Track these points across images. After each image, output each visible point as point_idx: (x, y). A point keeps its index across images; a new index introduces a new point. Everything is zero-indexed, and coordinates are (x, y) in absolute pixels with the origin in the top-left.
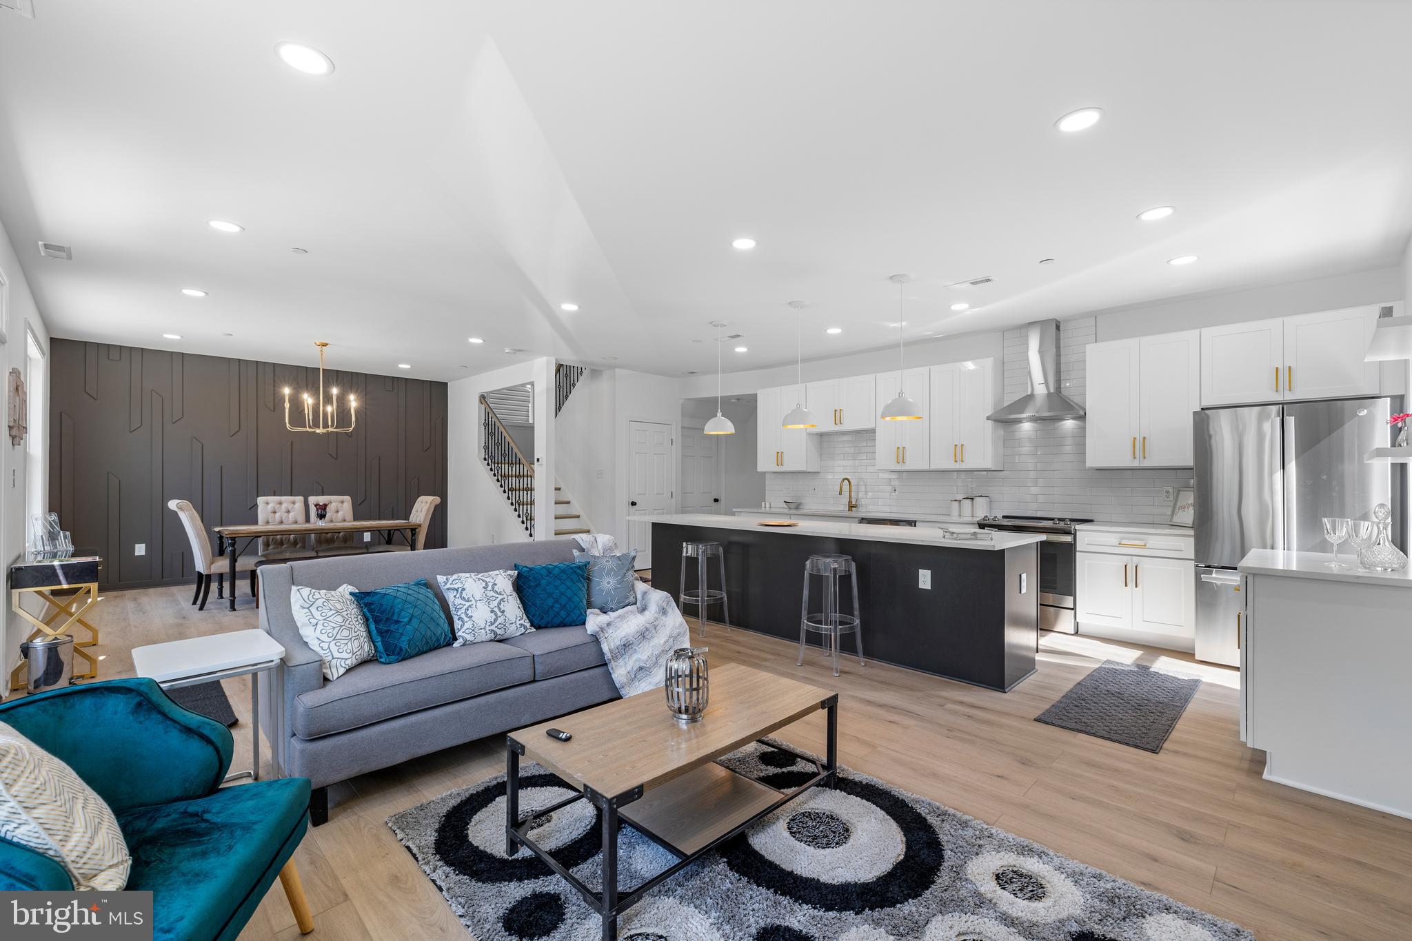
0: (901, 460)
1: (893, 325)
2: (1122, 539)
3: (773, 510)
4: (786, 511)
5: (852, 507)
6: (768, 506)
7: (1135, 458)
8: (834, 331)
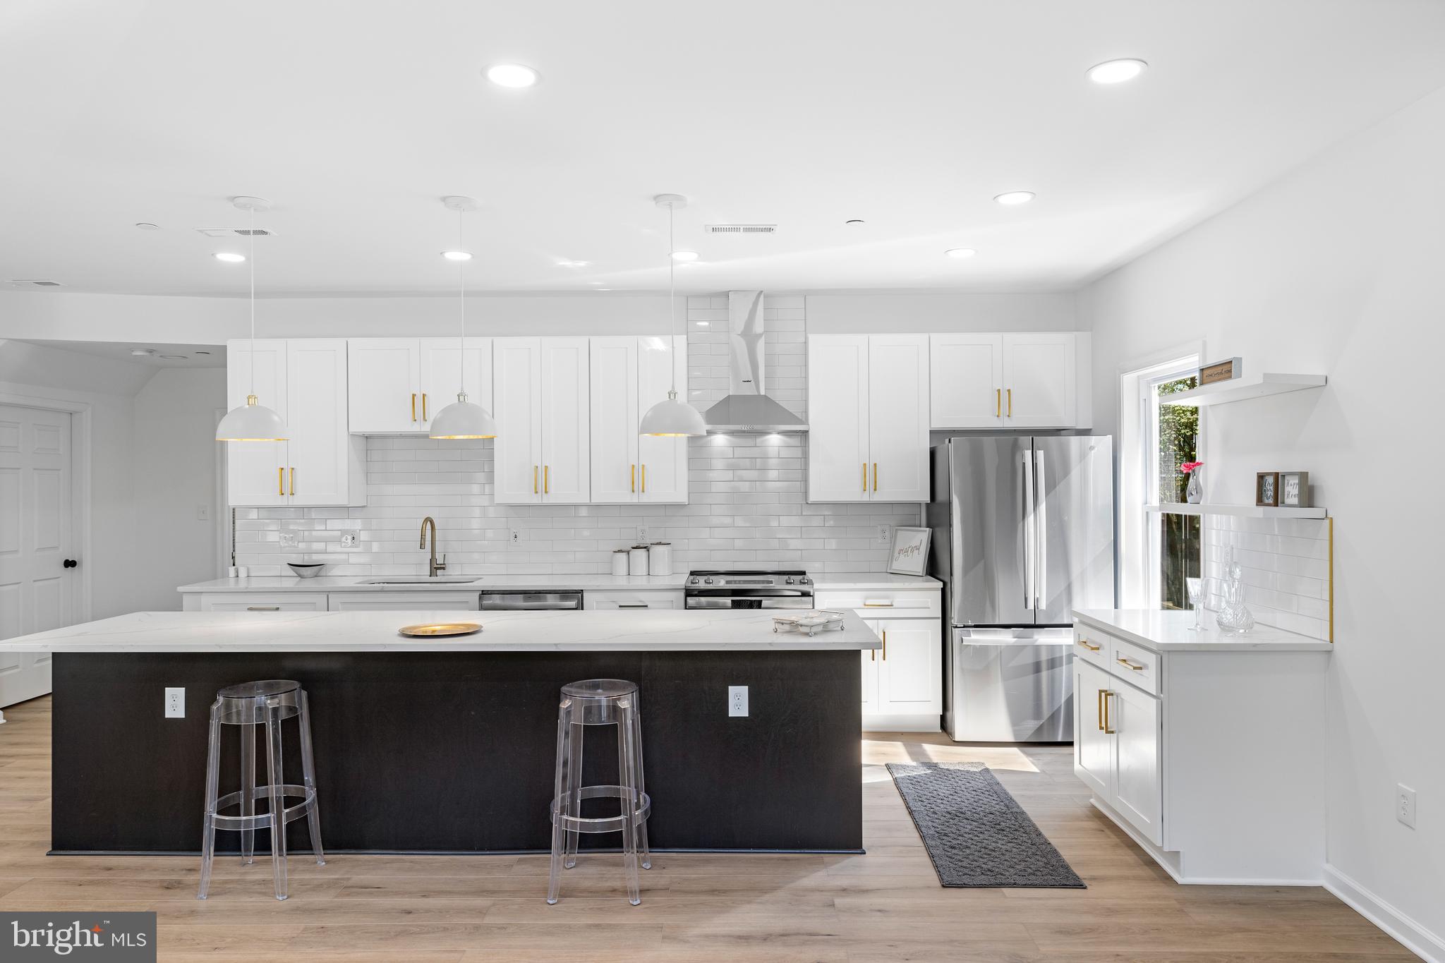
0: (541, 487)
1: (567, 263)
2: (867, 598)
3: (255, 584)
4: (290, 583)
5: (436, 568)
6: (243, 574)
7: (865, 490)
8: (456, 256)
